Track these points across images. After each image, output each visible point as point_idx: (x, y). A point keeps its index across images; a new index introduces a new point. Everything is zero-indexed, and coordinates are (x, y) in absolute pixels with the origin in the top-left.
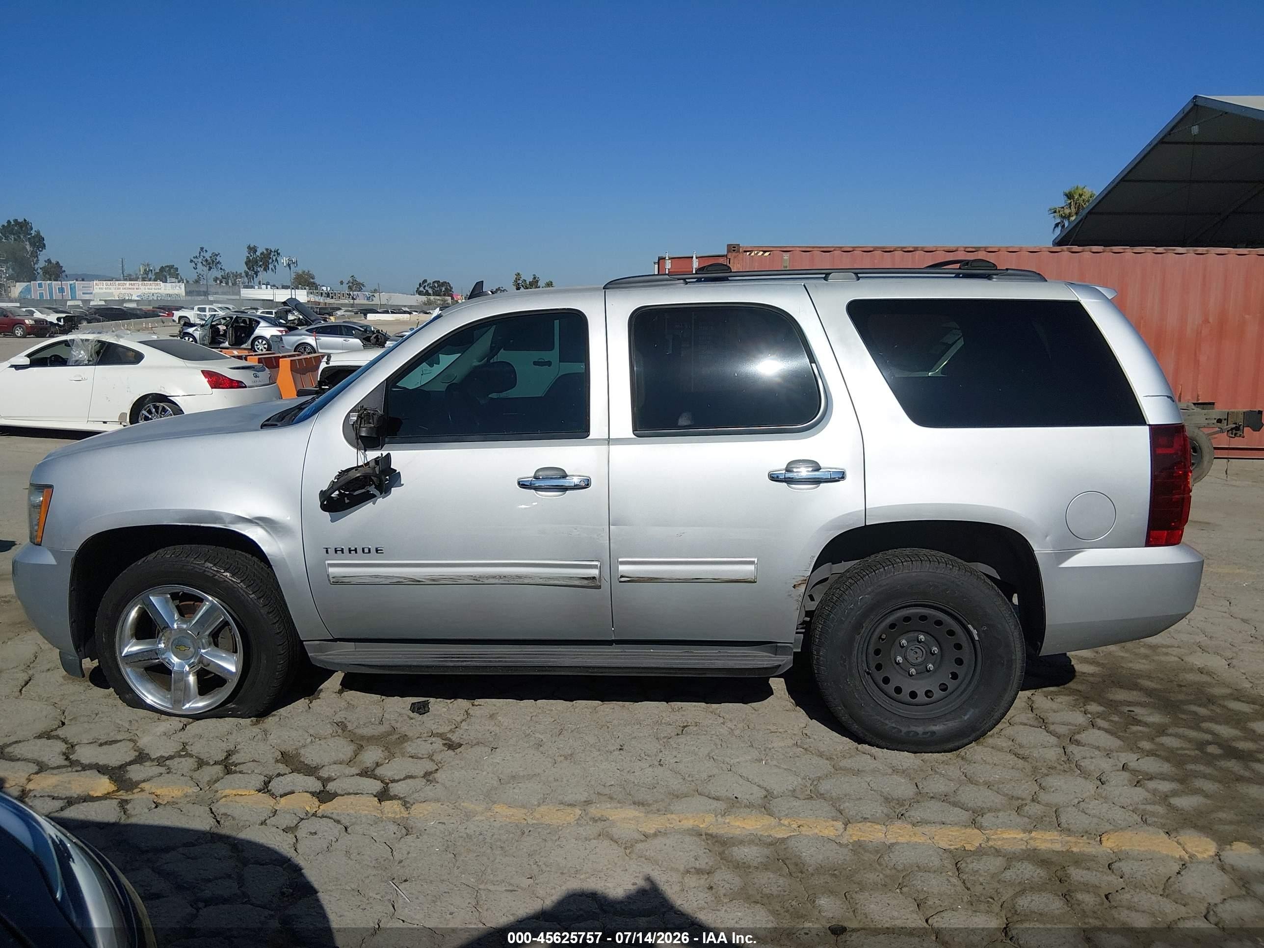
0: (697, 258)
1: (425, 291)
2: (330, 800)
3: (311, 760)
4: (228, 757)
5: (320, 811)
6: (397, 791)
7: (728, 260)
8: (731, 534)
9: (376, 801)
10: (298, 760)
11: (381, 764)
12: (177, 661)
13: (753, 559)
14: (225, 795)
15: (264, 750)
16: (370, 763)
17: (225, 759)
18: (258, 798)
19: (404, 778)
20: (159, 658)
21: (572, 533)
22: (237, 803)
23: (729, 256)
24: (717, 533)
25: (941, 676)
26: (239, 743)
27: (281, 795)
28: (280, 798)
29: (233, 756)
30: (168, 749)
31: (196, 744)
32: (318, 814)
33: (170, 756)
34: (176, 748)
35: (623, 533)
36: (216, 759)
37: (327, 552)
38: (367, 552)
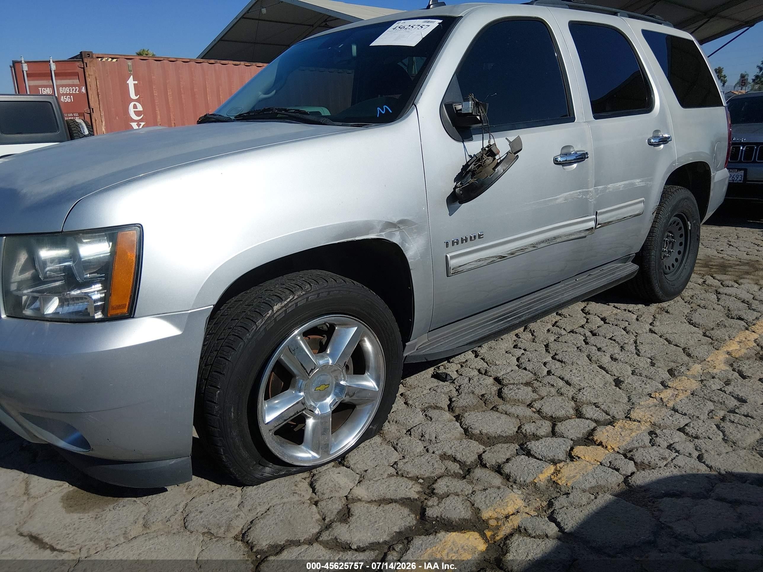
0: (53, 62)
2: (598, 441)
3: (503, 433)
4: (459, 462)
5: (617, 449)
6: (599, 417)
7: (85, 64)
8: (637, 184)
9: (613, 427)
10: (495, 438)
11: (539, 412)
12: (319, 404)
13: (643, 199)
14: (550, 480)
15: (458, 445)
16: (533, 415)
17: (462, 465)
18: (571, 466)
19: (577, 410)
20: (305, 408)
21: (579, 197)
22: (574, 476)
23: (86, 60)
24: (633, 184)
25: (675, 254)
26: (431, 451)
27: (571, 457)
28: (577, 458)
29: (458, 459)
30: (404, 485)
31: (408, 469)
32: (621, 452)
33: (422, 488)
34: (404, 481)
35: (599, 192)
36: (455, 467)
37: (447, 246)
38: (473, 239)
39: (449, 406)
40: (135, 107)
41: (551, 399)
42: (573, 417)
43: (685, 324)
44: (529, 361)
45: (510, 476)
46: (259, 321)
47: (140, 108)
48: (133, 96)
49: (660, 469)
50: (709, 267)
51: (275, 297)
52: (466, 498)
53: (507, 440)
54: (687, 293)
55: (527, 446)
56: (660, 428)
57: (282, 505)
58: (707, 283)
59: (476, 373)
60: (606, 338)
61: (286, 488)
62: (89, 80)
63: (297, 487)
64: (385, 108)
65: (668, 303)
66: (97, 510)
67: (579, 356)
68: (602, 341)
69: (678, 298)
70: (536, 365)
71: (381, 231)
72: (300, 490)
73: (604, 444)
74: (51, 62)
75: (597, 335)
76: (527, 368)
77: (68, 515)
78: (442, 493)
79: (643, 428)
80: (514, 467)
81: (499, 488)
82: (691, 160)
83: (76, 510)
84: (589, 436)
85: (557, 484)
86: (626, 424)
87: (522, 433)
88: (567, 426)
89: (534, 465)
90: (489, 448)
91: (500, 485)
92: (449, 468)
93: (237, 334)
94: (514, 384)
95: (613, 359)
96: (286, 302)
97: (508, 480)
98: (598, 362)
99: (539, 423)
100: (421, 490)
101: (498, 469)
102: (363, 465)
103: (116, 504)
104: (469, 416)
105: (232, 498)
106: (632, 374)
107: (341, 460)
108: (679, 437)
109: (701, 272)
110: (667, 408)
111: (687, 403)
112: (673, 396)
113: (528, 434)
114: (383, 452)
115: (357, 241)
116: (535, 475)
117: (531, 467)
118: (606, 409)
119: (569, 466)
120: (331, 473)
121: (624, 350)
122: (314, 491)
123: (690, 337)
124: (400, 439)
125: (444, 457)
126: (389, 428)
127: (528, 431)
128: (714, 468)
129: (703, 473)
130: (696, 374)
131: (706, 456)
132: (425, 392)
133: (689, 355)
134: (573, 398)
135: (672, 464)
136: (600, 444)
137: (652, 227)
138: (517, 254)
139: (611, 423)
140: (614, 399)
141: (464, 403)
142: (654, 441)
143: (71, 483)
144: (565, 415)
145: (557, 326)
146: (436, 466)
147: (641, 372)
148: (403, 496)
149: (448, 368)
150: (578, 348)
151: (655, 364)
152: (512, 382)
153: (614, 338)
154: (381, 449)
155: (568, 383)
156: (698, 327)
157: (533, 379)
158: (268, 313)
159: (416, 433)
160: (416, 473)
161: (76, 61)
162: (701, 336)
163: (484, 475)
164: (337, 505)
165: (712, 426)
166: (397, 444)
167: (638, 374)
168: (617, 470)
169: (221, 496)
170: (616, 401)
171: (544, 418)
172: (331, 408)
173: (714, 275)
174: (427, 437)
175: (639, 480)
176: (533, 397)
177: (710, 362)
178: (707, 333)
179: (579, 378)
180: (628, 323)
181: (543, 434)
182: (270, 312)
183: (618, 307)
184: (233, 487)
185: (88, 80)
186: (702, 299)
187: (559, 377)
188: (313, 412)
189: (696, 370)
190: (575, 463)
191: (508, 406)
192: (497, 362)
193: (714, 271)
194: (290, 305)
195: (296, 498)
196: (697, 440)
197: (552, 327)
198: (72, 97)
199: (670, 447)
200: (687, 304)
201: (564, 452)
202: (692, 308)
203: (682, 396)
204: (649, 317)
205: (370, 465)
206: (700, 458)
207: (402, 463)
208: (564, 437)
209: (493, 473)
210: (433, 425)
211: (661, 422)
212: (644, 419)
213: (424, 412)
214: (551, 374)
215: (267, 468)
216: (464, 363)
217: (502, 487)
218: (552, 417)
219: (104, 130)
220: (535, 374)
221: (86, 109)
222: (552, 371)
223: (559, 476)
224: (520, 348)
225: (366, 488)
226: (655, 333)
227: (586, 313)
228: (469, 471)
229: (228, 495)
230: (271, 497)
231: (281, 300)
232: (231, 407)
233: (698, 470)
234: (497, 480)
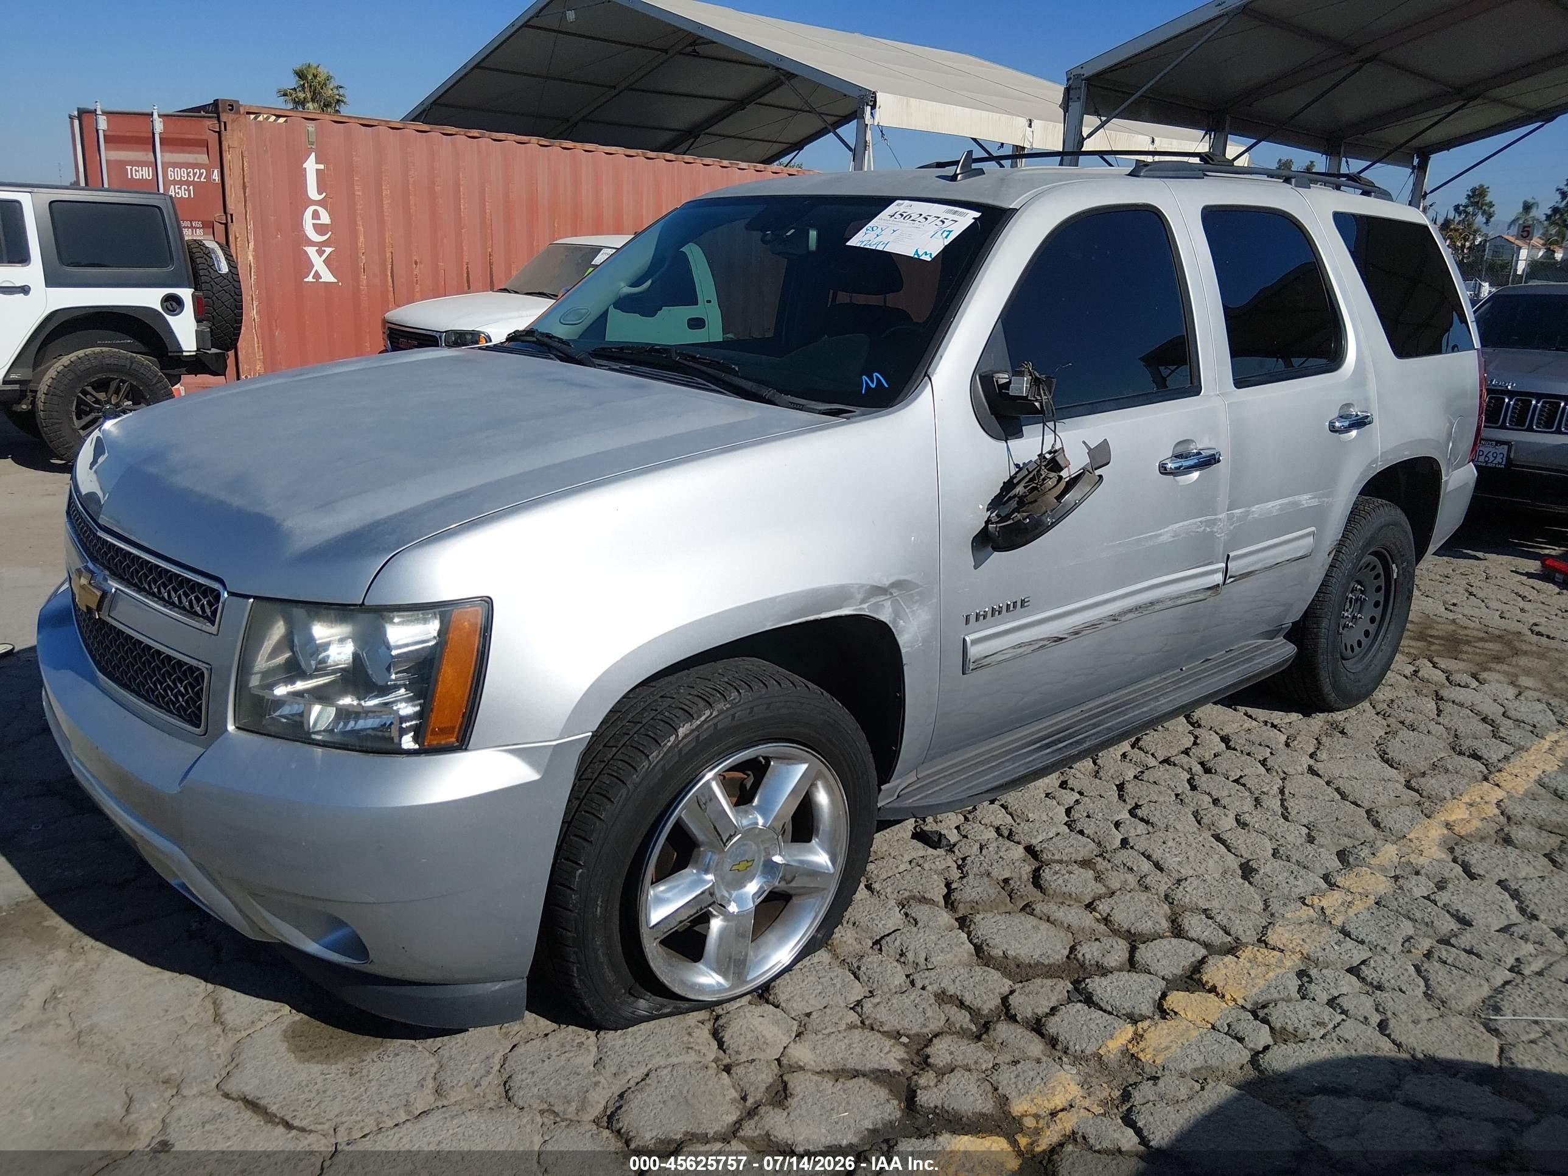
2: (1210, 985)
3: (1043, 957)
4: (969, 1009)
5: (1241, 1002)
6: (1213, 938)
7: (223, 124)
8: (1304, 502)
9: (1236, 959)
10: (1030, 965)
11: (1106, 920)
12: (734, 894)
13: (1313, 529)
14: (1125, 1052)
15: (966, 976)
16: (1095, 925)
17: (973, 1014)
18: (1162, 1029)
19: (1173, 922)
20: (714, 902)
21: (1199, 530)
22: (1167, 1048)
23: (224, 117)
24: (1296, 503)
25: (1364, 624)
26: (919, 985)
27: (1162, 1011)
28: (1172, 1013)
29: (967, 1003)
30: (875, 1047)
31: (881, 1017)
32: (1249, 1006)
33: (908, 1053)
34: (875, 1039)
35: (1235, 519)
36: (962, 1019)
37: (967, 622)
38: (1011, 609)
39: (947, 897)
40: (316, 216)
41: (1128, 898)
42: (1167, 934)
43: (1373, 762)
44: (1088, 816)
45: (1057, 1040)
46: (654, 754)
47: (325, 218)
48: (313, 192)
49: (1314, 1043)
50: (1426, 640)
51: (681, 712)
52: (984, 1075)
53: (1051, 972)
54: (1382, 694)
55: (1087, 985)
56: (1317, 965)
57: (670, 1069)
58: (1420, 674)
59: (993, 834)
60: (1228, 779)
61: (673, 1040)
62: (229, 156)
63: (692, 1037)
64: (877, 377)
65: (1345, 714)
66: (349, 1059)
67: (1179, 813)
68: (1220, 786)
69: (1366, 705)
70: (1101, 825)
71: (863, 602)
72: (697, 1044)
73: (1219, 990)
74: (155, 115)
75: (1213, 771)
76: (1085, 831)
77: (302, 1066)
78: (942, 1064)
79: (1288, 964)
80: (1066, 1022)
81: (1039, 1061)
82: (1406, 455)
83: (314, 1058)
84: (1193, 973)
85: (1138, 1059)
86: (1258, 954)
87: (1077, 960)
88: (1156, 951)
89: (1098, 1022)
90: (1020, 985)
91: (1041, 1056)
92: (952, 1019)
93: (616, 774)
94: (1060, 862)
95: (1241, 824)
96: (698, 722)
97: (1054, 1047)
98: (1212, 827)
99: (1108, 942)
100: (906, 1056)
101: (1037, 1026)
102: (802, 1003)
103: (381, 1050)
104: (983, 922)
105: (582, 1051)
106: (1273, 855)
107: (763, 992)
108: (1349, 985)
109: (1412, 651)
110: (1331, 928)
111: (1368, 920)
112: (1343, 904)
113: (1087, 962)
114: (835, 982)
115: (822, 619)
116: (1100, 1041)
117: (1093, 1026)
118: (1225, 922)
119: (1159, 1027)
120: (748, 1015)
121: (1261, 806)
122: (721, 1045)
123: (1381, 788)
124: (865, 959)
125: (942, 997)
126: (844, 935)
127: (1088, 956)
128: (1405, 1047)
129: (1387, 1054)
130: (1386, 864)
131: (1392, 1023)
132: (902, 868)
133: (1377, 825)
134: (1167, 896)
135: (1334, 1035)
136: (1213, 990)
137: (1326, 575)
138: (1084, 633)
139: (1232, 950)
140: (1239, 904)
141: (974, 895)
142: (1306, 990)
143: (296, 1007)
144: (1153, 931)
145: (1140, 749)
146: (929, 1014)
147: (1289, 853)
148: (876, 1066)
149: (941, 822)
150: (1177, 795)
151: (1314, 838)
152: (1057, 857)
153: (1242, 781)
154: (832, 975)
155: (1158, 866)
156: (1396, 769)
157: (1095, 853)
158: (669, 741)
159: (891, 947)
160: (896, 1024)
161: (204, 117)
162: (1400, 787)
163: (1013, 1036)
164: (764, 1076)
165: (1408, 967)
166: (859, 968)
167: (1284, 857)
168: (1241, 1040)
169: (563, 1045)
170: (1242, 910)
171: (1116, 932)
172: (754, 902)
173: (1435, 659)
174: (910, 956)
175: (1276, 1061)
176: (1096, 890)
177: (1414, 841)
178: (1413, 783)
179: (1178, 859)
180: (1269, 750)
181: (1113, 964)
182: (672, 739)
183: (1254, 717)
184: (581, 1030)
185: (227, 157)
186: (1409, 708)
187: (1143, 854)
188: (724, 907)
189: (1388, 855)
190: (1169, 1023)
191: (1051, 905)
192: (1030, 815)
193: (1435, 651)
194: (705, 726)
195: (691, 1058)
196: (1379, 992)
197: (1130, 748)
198: (191, 188)
199: (1332, 1002)
200: (1379, 718)
201: (1151, 1001)
202: (1388, 726)
203: (1359, 906)
204: (1308, 742)
205: (814, 1003)
206: (1382, 1026)
207: (870, 1005)
208: (1150, 973)
209: (1028, 1033)
210: (919, 936)
211: (1320, 954)
212: (1291, 946)
213: (903, 907)
214: (1128, 846)
215: (642, 1000)
216: (970, 812)
217: (1044, 1059)
218: (1129, 931)
219: (251, 258)
220: (1099, 844)
221: (219, 214)
222: (1130, 840)
223: (1142, 1045)
224: (1072, 789)
225: (812, 1046)
226: (1318, 775)
227: (1192, 724)
228: (986, 1027)
229: (575, 1044)
230: (650, 1053)
231: (691, 717)
232: (598, 897)
233: (1377, 1048)
234: (1036, 1047)
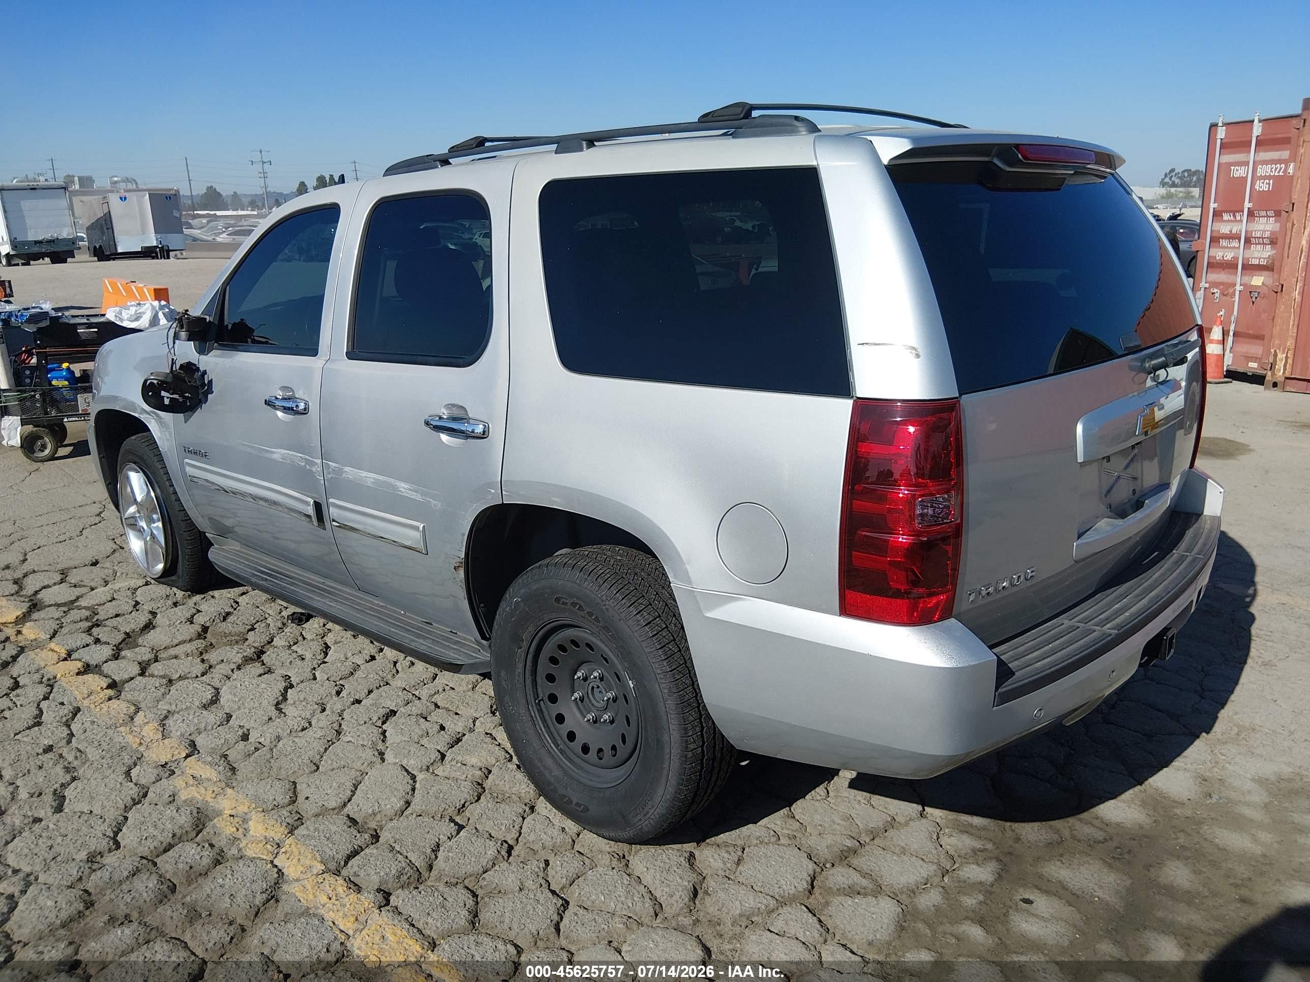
1: (1170, 182)
7: (1303, 121)
13: (420, 525)
21: (300, 464)
35: (330, 470)
37: (185, 451)
185: (1300, 151)
198: (1271, 181)
219: (1304, 242)
221: (1286, 204)
